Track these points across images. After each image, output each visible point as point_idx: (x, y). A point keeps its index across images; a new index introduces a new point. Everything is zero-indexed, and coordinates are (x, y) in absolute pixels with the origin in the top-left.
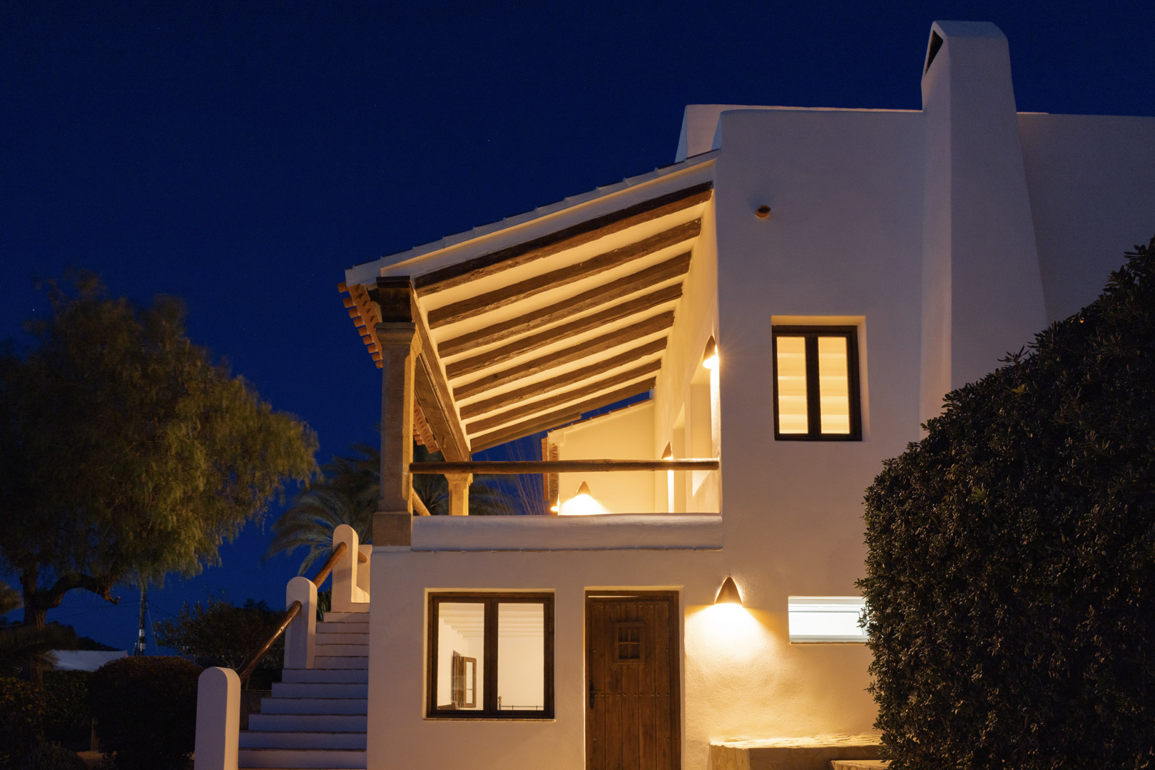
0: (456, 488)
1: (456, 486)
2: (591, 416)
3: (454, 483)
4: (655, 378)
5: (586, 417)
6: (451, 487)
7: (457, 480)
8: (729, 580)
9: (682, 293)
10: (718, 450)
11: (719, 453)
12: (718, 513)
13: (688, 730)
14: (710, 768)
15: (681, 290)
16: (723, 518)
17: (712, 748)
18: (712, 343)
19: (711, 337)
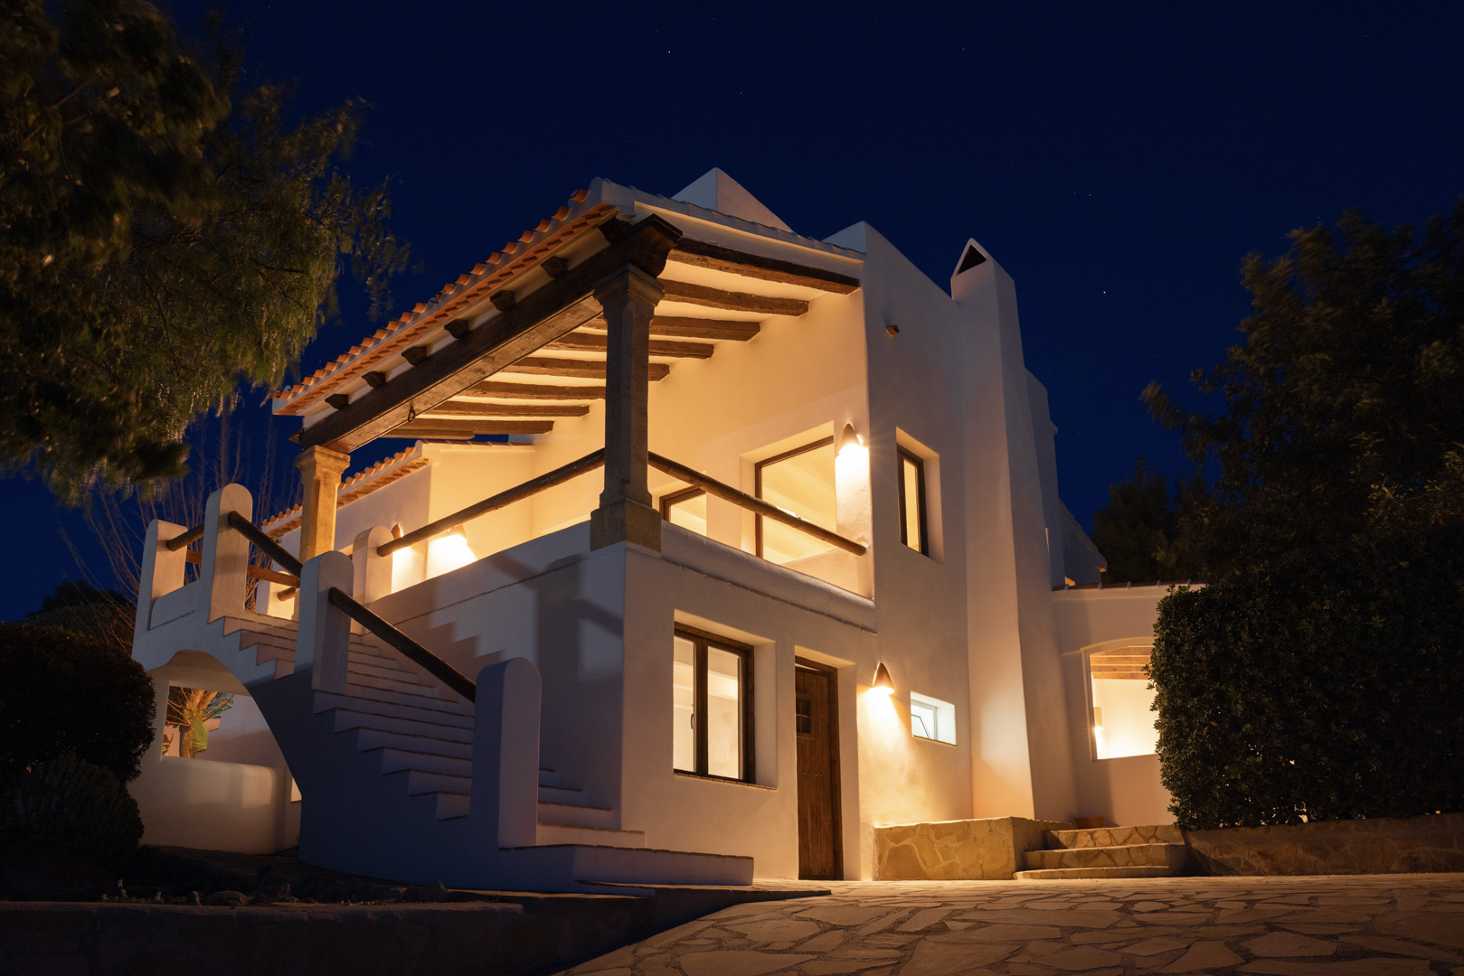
0: (325, 478)
1: (326, 474)
2: (491, 441)
3: (324, 470)
4: (553, 422)
5: (481, 439)
6: (319, 474)
7: (329, 467)
8: (882, 665)
9: (710, 356)
10: (860, 536)
11: (863, 539)
12: (870, 599)
13: (861, 811)
14: (876, 853)
15: (713, 352)
16: (875, 604)
17: (879, 831)
18: (850, 431)
19: (849, 425)
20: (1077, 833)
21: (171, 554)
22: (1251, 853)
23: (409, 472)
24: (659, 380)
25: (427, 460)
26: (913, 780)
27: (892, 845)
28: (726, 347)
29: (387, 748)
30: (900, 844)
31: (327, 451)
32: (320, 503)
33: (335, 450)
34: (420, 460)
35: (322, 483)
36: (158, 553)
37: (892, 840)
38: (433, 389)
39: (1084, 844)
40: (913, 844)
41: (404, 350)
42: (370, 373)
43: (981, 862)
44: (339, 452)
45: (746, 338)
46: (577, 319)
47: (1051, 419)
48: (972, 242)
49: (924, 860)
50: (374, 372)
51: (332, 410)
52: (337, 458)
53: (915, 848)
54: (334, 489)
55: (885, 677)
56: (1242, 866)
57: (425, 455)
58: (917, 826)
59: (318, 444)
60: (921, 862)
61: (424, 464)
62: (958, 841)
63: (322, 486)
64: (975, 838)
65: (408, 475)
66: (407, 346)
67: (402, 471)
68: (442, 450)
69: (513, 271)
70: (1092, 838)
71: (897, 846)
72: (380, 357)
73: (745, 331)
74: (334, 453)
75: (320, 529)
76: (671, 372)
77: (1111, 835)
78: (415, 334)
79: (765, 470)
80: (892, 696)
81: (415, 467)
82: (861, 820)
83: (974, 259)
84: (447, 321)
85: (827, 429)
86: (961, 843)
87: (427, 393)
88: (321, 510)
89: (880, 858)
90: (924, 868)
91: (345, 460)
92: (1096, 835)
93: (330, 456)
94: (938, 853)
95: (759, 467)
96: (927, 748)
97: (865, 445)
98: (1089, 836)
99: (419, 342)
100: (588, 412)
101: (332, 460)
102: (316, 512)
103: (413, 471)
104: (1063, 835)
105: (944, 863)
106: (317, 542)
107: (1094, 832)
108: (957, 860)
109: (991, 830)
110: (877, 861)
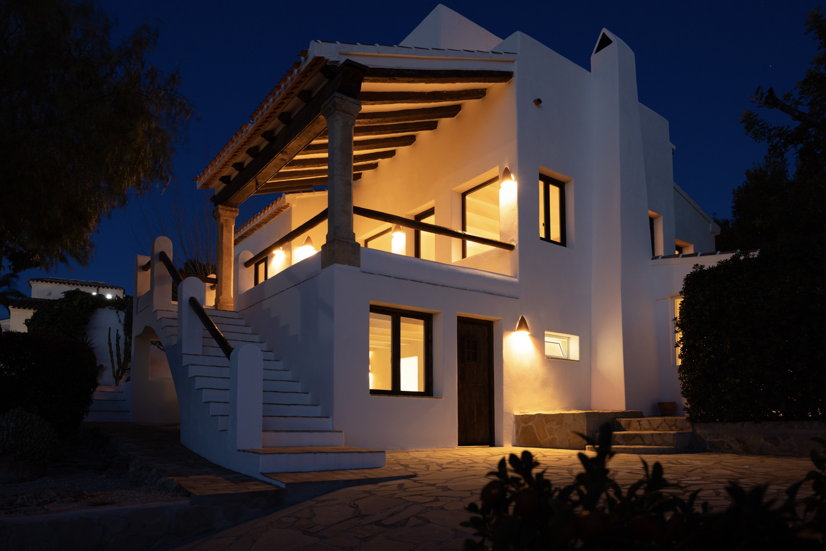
0: (226, 222)
1: (226, 220)
3: (225, 218)
6: (222, 220)
7: (228, 216)
8: (522, 318)
9: (436, 128)
10: (512, 238)
11: (513, 240)
12: (515, 277)
13: (504, 405)
14: (515, 429)
15: (437, 126)
16: (519, 280)
17: (517, 417)
18: (506, 173)
19: (507, 168)
20: (631, 421)
21: (146, 273)
22: (732, 439)
23: (282, 211)
24: (410, 145)
25: (289, 204)
26: (545, 384)
27: (523, 425)
28: (444, 122)
29: (205, 388)
30: (527, 425)
31: (225, 208)
32: (224, 237)
33: (230, 207)
34: (286, 204)
35: (224, 225)
36: (139, 273)
37: (523, 422)
38: (263, 171)
39: (635, 427)
40: (533, 425)
41: (246, 150)
42: (234, 164)
43: (569, 438)
44: (232, 207)
45: (453, 116)
46: (321, 126)
47: (670, 141)
48: (605, 30)
49: (539, 435)
50: (236, 163)
51: (224, 185)
52: (231, 211)
53: (535, 427)
54: (231, 228)
55: (523, 325)
56: (726, 446)
57: (287, 201)
58: (536, 414)
59: (220, 204)
60: (537, 435)
61: (288, 206)
62: (557, 425)
63: (224, 227)
64: (566, 424)
65: (282, 212)
66: (247, 147)
67: (279, 210)
68: (297, 197)
69: (284, 101)
70: (640, 424)
71: (525, 425)
72: (236, 155)
73: (452, 112)
74: (229, 208)
75: (225, 251)
76: (417, 139)
77: (650, 423)
78: (248, 141)
79: (468, 198)
80: (530, 335)
81: (284, 208)
82: (504, 411)
83: (606, 42)
84: (261, 132)
85: (495, 172)
86: (559, 426)
87: (260, 174)
88: (224, 241)
89: (517, 432)
90: (539, 439)
91: (236, 211)
92: (642, 423)
93: (227, 210)
94: (547, 431)
95: (464, 195)
96: (556, 364)
97: (515, 180)
98: (637, 423)
99: (252, 145)
100: (377, 166)
101: (228, 212)
102: (222, 242)
103: (284, 210)
104: (623, 421)
105: (549, 437)
106: (224, 258)
107: (641, 421)
108: (556, 436)
109: (574, 419)
110: (515, 434)
